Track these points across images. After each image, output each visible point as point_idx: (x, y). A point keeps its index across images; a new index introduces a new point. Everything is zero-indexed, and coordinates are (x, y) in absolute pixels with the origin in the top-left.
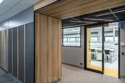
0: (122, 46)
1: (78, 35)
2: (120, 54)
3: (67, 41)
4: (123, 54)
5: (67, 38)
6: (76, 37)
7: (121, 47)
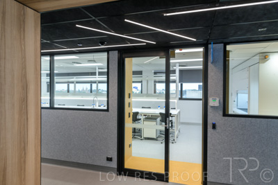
0: (212, 107)
1: (97, 76)
2: (208, 127)
3: (68, 91)
4: (214, 126)
5: (68, 83)
6: (91, 82)
7: (210, 110)
